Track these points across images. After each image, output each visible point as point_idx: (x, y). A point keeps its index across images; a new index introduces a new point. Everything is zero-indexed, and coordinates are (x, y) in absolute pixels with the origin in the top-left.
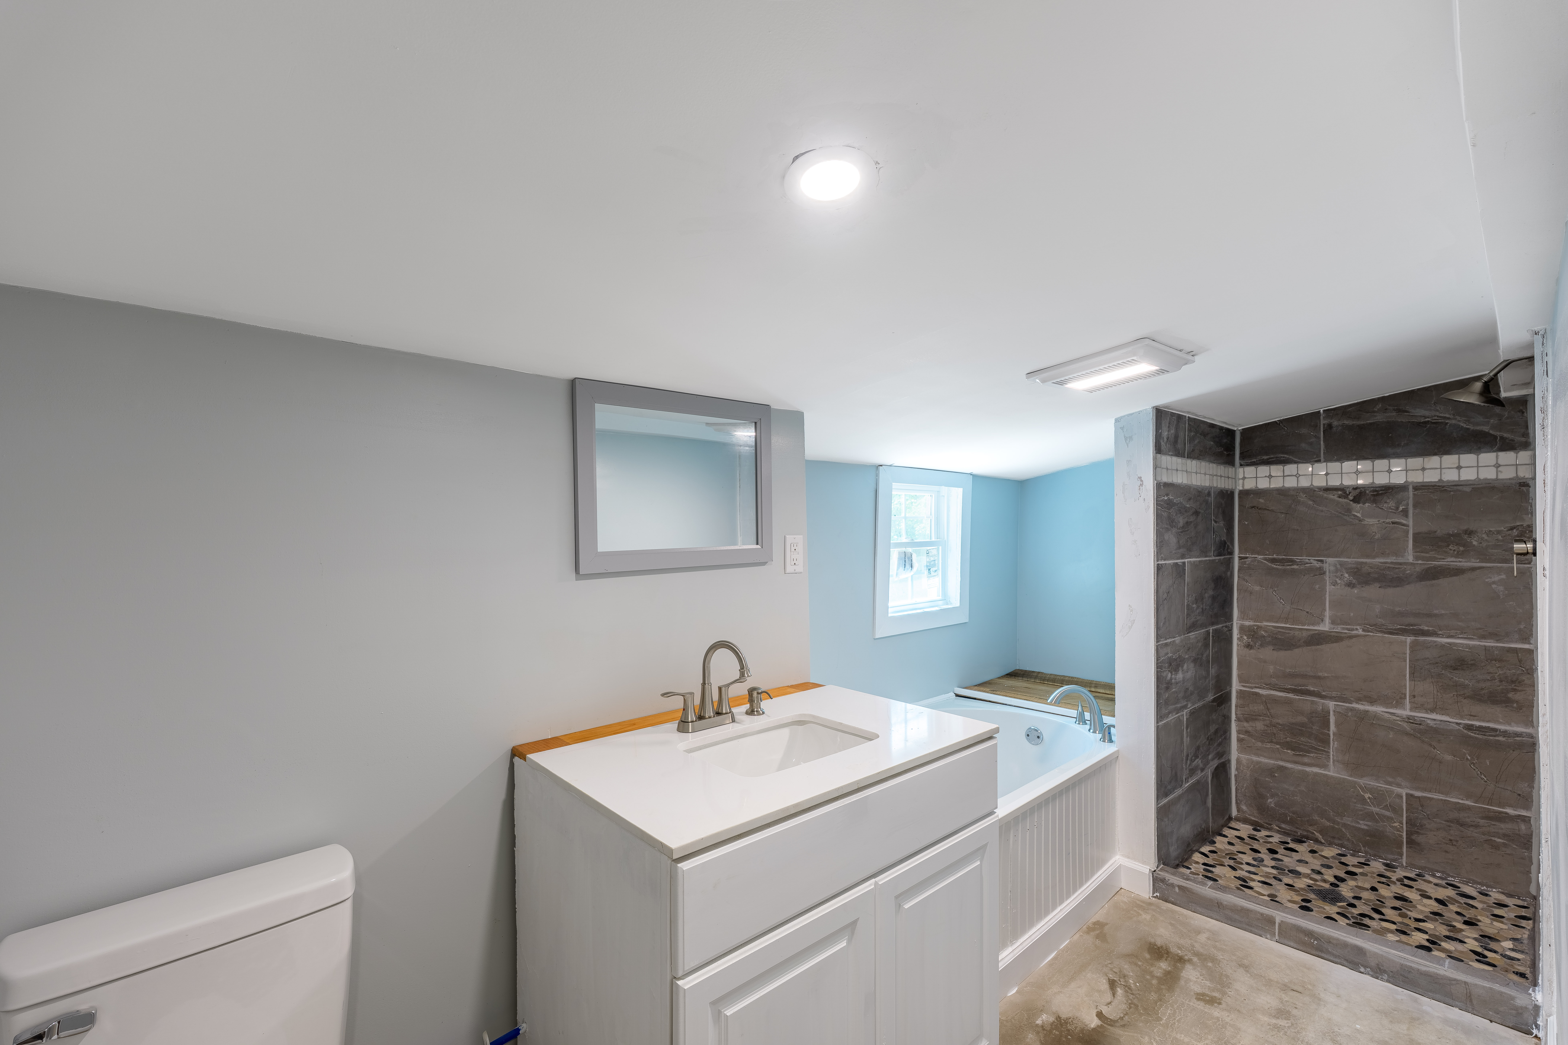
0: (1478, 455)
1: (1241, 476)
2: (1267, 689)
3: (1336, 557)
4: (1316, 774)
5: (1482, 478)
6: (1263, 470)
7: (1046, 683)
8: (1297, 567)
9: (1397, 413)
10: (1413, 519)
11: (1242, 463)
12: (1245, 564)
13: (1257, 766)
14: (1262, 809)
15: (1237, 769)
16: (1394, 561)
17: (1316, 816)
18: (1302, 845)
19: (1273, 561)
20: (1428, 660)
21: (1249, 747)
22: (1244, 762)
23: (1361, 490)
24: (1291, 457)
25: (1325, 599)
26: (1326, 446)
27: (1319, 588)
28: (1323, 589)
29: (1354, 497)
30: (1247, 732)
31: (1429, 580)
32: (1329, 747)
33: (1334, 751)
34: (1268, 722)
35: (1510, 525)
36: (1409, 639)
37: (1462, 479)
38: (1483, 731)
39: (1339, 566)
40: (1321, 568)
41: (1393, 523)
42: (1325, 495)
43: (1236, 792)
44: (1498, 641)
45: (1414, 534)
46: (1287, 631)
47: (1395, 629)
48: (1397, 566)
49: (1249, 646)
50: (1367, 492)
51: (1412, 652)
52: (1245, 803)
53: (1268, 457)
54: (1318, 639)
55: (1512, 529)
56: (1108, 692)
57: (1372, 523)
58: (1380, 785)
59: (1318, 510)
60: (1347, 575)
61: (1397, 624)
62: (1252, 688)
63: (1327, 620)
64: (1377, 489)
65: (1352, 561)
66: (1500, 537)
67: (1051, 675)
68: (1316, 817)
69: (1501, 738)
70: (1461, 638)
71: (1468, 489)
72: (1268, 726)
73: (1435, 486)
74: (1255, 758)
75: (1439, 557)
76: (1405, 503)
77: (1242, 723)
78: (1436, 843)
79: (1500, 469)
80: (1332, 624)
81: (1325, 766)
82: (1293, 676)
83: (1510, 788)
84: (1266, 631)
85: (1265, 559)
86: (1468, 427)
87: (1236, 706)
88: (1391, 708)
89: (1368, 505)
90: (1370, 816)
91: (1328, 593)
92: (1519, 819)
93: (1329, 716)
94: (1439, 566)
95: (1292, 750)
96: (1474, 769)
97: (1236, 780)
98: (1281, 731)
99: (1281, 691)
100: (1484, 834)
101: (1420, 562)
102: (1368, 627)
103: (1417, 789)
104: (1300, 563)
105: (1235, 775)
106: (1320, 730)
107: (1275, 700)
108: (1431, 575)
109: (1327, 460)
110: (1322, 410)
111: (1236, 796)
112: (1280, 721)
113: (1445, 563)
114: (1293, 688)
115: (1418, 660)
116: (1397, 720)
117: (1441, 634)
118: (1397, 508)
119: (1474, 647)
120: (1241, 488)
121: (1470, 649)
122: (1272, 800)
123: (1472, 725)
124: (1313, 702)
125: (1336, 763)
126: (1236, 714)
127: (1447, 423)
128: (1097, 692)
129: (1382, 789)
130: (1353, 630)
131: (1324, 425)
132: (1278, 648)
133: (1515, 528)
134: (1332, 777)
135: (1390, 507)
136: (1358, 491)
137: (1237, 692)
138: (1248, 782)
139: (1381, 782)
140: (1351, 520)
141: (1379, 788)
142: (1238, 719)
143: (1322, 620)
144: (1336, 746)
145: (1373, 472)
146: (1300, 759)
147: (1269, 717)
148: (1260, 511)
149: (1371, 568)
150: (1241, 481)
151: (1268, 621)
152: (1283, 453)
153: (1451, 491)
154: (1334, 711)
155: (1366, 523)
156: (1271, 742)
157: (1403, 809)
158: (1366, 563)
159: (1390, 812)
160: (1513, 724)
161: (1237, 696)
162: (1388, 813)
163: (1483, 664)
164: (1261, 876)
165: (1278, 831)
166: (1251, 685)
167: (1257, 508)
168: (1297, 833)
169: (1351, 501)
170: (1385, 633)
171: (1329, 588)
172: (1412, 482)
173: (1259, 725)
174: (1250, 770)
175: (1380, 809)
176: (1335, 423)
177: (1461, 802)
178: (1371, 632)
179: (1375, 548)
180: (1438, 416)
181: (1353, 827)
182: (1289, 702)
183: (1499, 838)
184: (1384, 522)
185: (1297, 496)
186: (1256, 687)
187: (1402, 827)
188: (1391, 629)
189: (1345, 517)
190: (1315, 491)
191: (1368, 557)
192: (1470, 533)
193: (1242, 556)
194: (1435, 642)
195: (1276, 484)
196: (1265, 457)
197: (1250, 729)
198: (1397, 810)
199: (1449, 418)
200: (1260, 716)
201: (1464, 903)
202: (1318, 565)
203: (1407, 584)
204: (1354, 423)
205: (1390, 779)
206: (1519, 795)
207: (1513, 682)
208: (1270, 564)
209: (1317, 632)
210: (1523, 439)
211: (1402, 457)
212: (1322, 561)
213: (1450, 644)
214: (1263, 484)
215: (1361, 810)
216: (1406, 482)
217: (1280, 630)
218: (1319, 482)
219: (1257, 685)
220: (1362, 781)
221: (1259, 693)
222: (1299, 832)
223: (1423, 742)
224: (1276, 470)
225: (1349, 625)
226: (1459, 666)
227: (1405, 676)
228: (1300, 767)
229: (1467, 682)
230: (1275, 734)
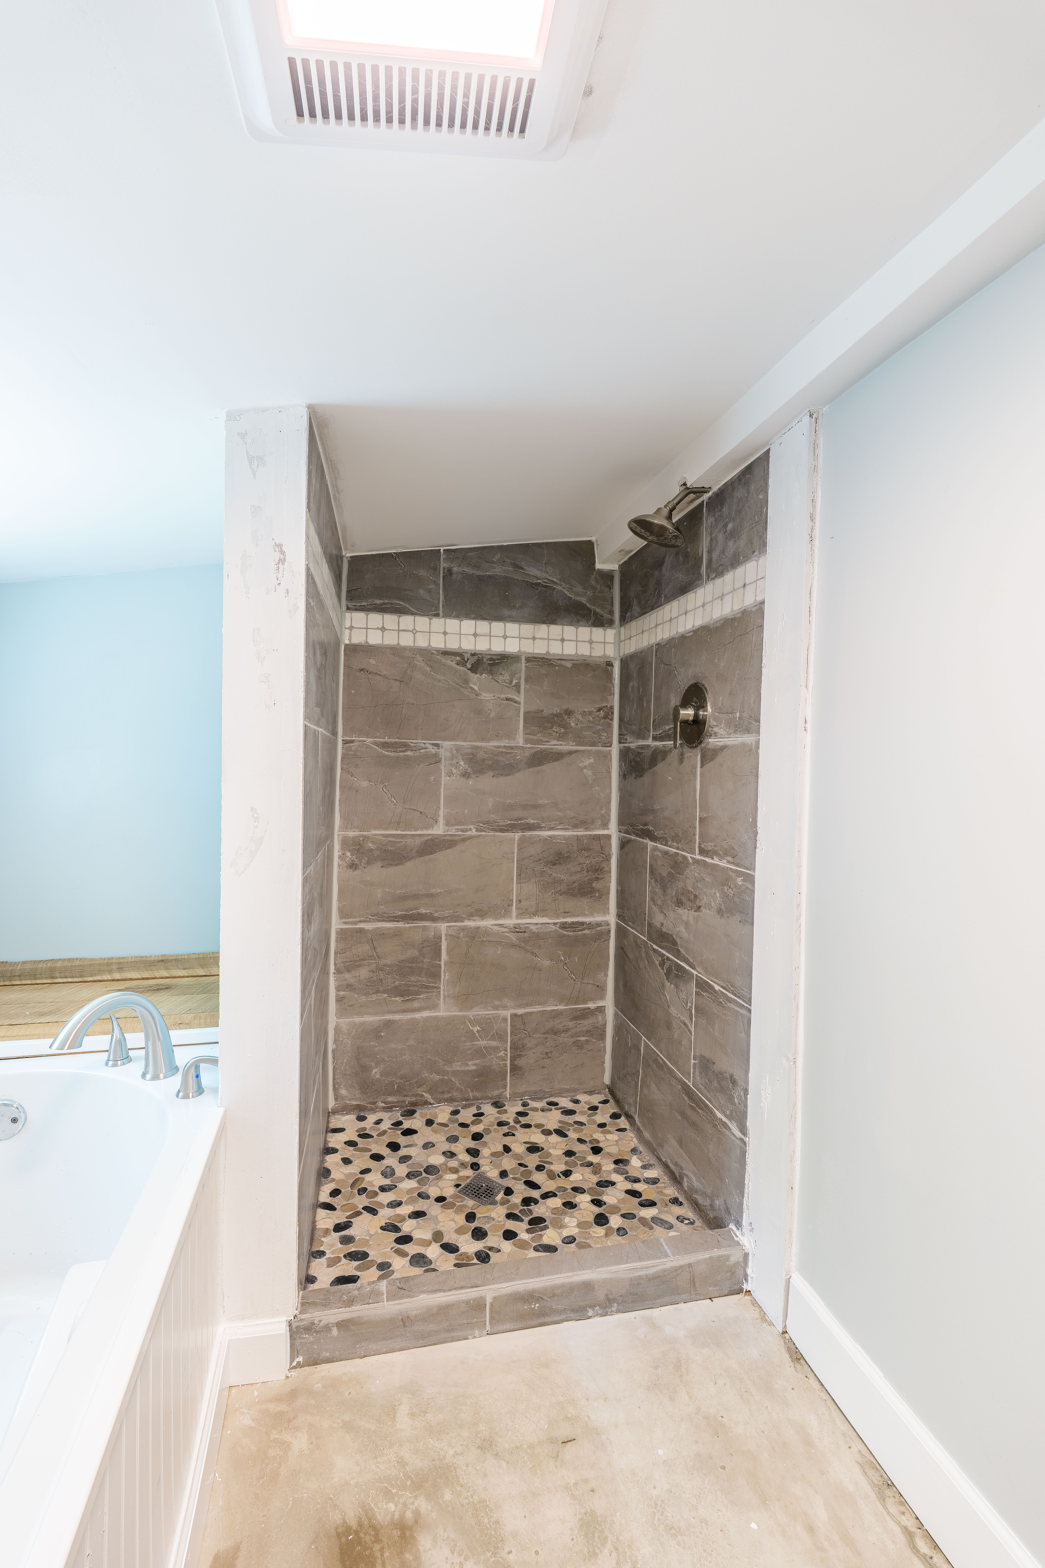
0: (577, 629)
1: (348, 624)
2: (374, 921)
3: (452, 740)
4: (426, 1019)
5: (580, 654)
6: (375, 619)
7: (18, 982)
8: (411, 753)
9: (513, 568)
10: (524, 696)
11: (350, 606)
12: (351, 750)
13: (360, 1030)
14: (366, 1086)
15: (335, 1042)
16: (507, 745)
17: (425, 1072)
18: (415, 1118)
19: (384, 745)
20: (533, 857)
21: (351, 1006)
22: (344, 1028)
23: (479, 657)
24: (407, 606)
25: (440, 793)
26: (445, 597)
27: (434, 780)
28: (438, 782)
29: (472, 665)
30: (349, 987)
31: (536, 766)
32: (440, 981)
33: (445, 984)
34: (374, 965)
35: (598, 706)
36: (517, 836)
37: (565, 653)
38: (574, 927)
39: (455, 752)
40: (436, 755)
41: (507, 699)
42: (443, 660)
43: (334, 1074)
44: (587, 829)
45: (526, 713)
46: (398, 840)
47: (506, 826)
48: (509, 751)
49: (353, 866)
50: (485, 660)
51: (519, 850)
52: (345, 1086)
53: (381, 601)
54: (432, 846)
55: (599, 710)
56: (146, 975)
57: (487, 699)
58: (488, 1012)
59: (435, 679)
60: (462, 763)
61: (507, 819)
62: (355, 923)
63: (441, 821)
64: (494, 657)
65: (468, 745)
66: (591, 719)
67: (24, 963)
68: (425, 1074)
69: (587, 932)
70: (559, 829)
71: (569, 665)
72: (374, 972)
73: (544, 658)
74: (357, 1019)
75: (545, 740)
76: (517, 676)
77: (342, 975)
78: (535, 1061)
79: (593, 645)
80: (446, 825)
81: (435, 1007)
82: (404, 898)
83: (592, 982)
84: (374, 843)
85: (375, 743)
86: (570, 596)
87: (336, 953)
88: (500, 919)
89: (485, 677)
90: (479, 1053)
91: (443, 786)
92: (597, 1011)
93: (441, 942)
94: (545, 750)
95: (402, 996)
96: (566, 970)
97: (334, 1058)
98: (389, 974)
99: (389, 921)
100: (572, 1037)
101: (529, 745)
102: (481, 825)
103: (520, 1006)
104: (415, 749)
105: (333, 1051)
106: (431, 962)
107: (382, 935)
108: (539, 759)
109: (446, 616)
110: (442, 549)
111: (334, 1079)
112: (388, 962)
113: (549, 746)
114: (403, 915)
115: (524, 859)
116: (505, 932)
117: (543, 827)
118: (511, 682)
119: (570, 837)
120: (347, 642)
121: (566, 840)
122: (377, 1069)
123: (566, 923)
124: (424, 928)
125: (446, 999)
126: (335, 964)
127: (555, 589)
128: (125, 980)
129: (489, 1016)
130: (466, 830)
131: (444, 568)
132: (387, 864)
133: (602, 709)
134: (443, 1017)
135: (504, 680)
136: (476, 657)
137: (337, 933)
138: (349, 1054)
139: (490, 1008)
140: (468, 694)
141: (487, 1016)
142: (338, 971)
143: (436, 822)
144: (447, 978)
145: (490, 636)
146: (409, 1005)
147: (375, 959)
148: (370, 676)
149: (486, 753)
150: (347, 632)
151: (376, 828)
152: (399, 599)
153: (556, 666)
154: (446, 935)
155: (483, 698)
156: (378, 992)
157: (508, 1033)
158: (481, 748)
159: (496, 1041)
160: (595, 914)
161: (337, 938)
162: (494, 1043)
163: (575, 855)
164: (407, 1203)
165: (384, 1108)
166: (354, 920)
167: (367, 671)
168: (404, 1102)
169: (468, 669)
170: (496, 831)
171: (444, 779)
172: (525, 652)
173: (364, 973)
174: (352, 1038)
175: (489, 1040)
176: (455, 569)
177: (555, 1008)
178: (484, 831)
179: (489, 729)
180: (548, 579)
181: (463, 1071)
182: (398, 933)
183: (583, 1036)
184: (499, 698)
185: (413, 658)
186: (360, 921)
187: (507, 1054)
188: (502, 826)
189: (463, 690)
190: (432, 654)
191: (483, 739)
192: (569, 713)
193: (347, 738)
194: (539, 836)
195: (390, 640)
196: (378, 602)
197: (352, 981)
198: (501, 1037)
199: (556, 583)
200: (365, 960)
201: (574, 1122)
202: (433, 750)
203: (518, 772)
204: (474, 572)
205: (497, 1003)
206: (598, 986)
207: (596, 870)
208: (380, 750)
209: (430, 837)
210: (609, 616)
211: (516, 621)
212: (437, 745)
213: (550, 837)
214: (375, 639)
215: (470, 1049)
216: (519, 651)
217: (390, 839)
218: (438, 643)
219: (362, 919)
220: (471, 1014)
221: (364, 929)
222: (408, 1100)
223: (527, 951)
224: (390, 620)
225: (463, 825)
226: (557, 860)
227: (513, 879)
228: (408, 1016)
229: (563, 876)
230: (381, 981)
